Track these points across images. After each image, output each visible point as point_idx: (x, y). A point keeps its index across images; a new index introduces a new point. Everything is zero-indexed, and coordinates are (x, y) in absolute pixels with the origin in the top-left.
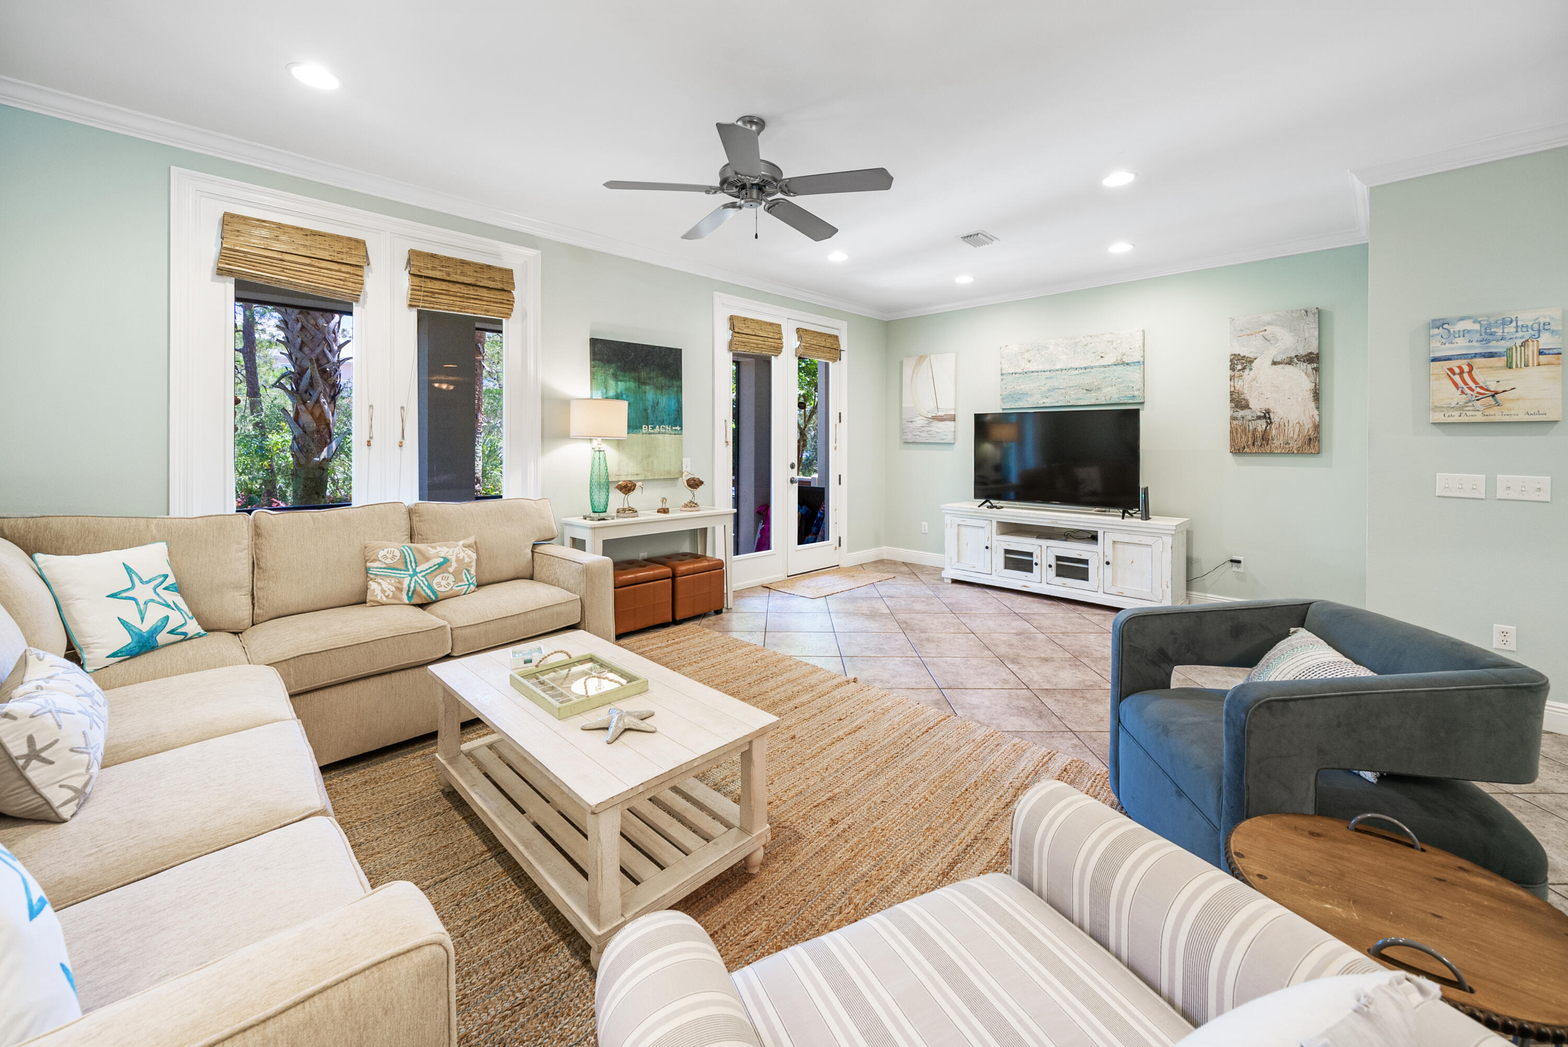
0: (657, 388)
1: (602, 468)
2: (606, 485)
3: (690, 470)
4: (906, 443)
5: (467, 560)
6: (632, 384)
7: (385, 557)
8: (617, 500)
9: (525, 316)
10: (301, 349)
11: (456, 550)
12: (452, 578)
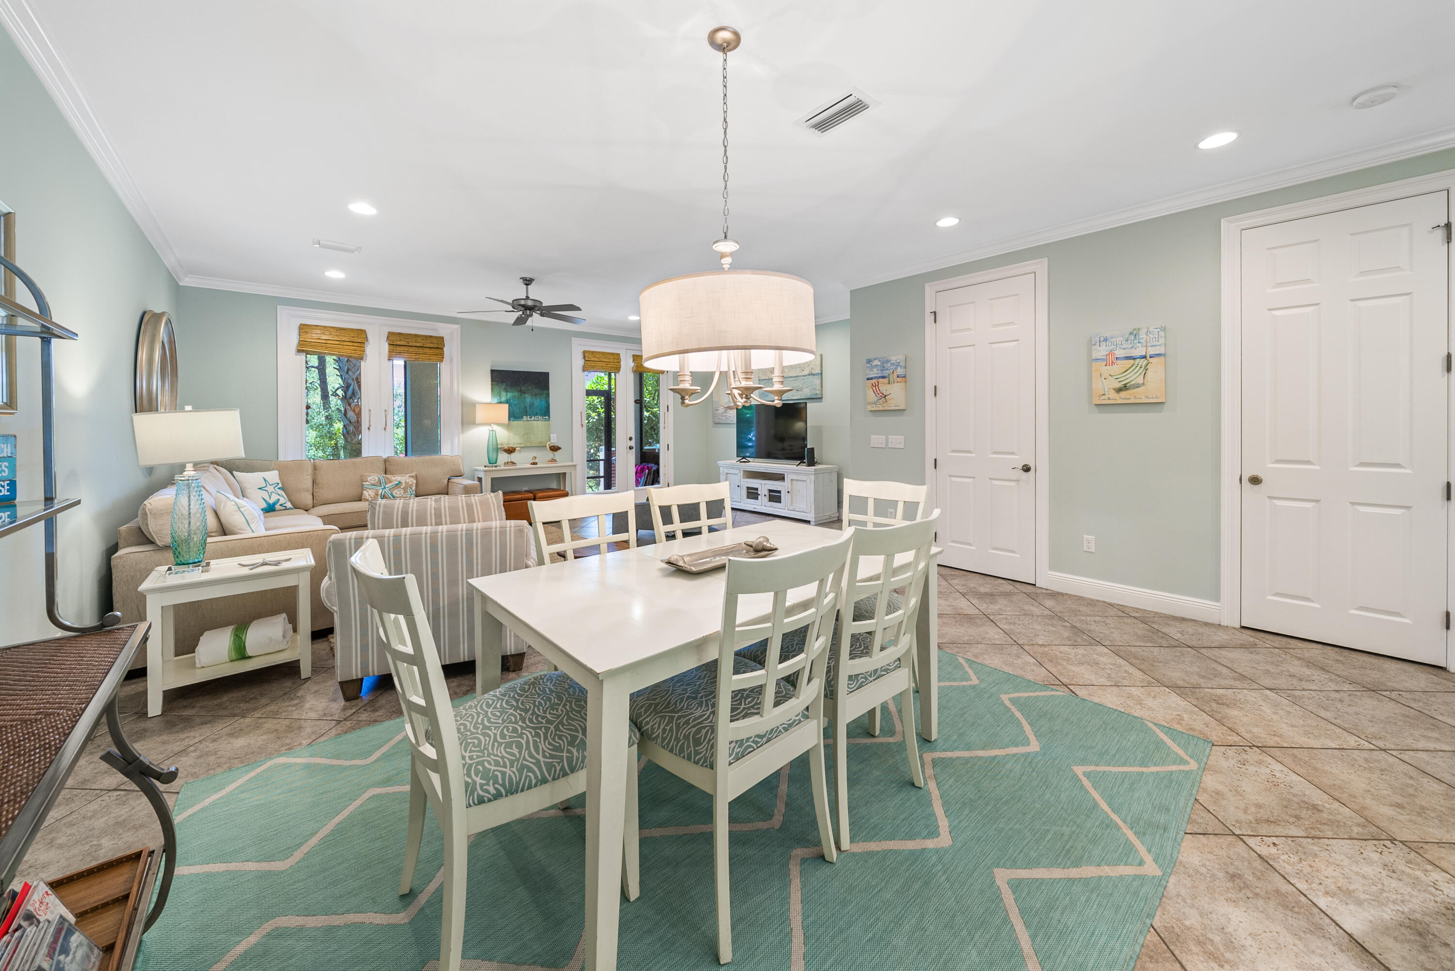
0: (533, 395)
1: (494, 440)
2: (497, 450)
3: (554, 440)
4: (716, 423)
5: (410, 483)
6: (516, 394)
7: (371, 480)
8: (503, 457)
9: (451, 360)
10: (347, 373)
11: (405, 478)
12: (402, 491)
